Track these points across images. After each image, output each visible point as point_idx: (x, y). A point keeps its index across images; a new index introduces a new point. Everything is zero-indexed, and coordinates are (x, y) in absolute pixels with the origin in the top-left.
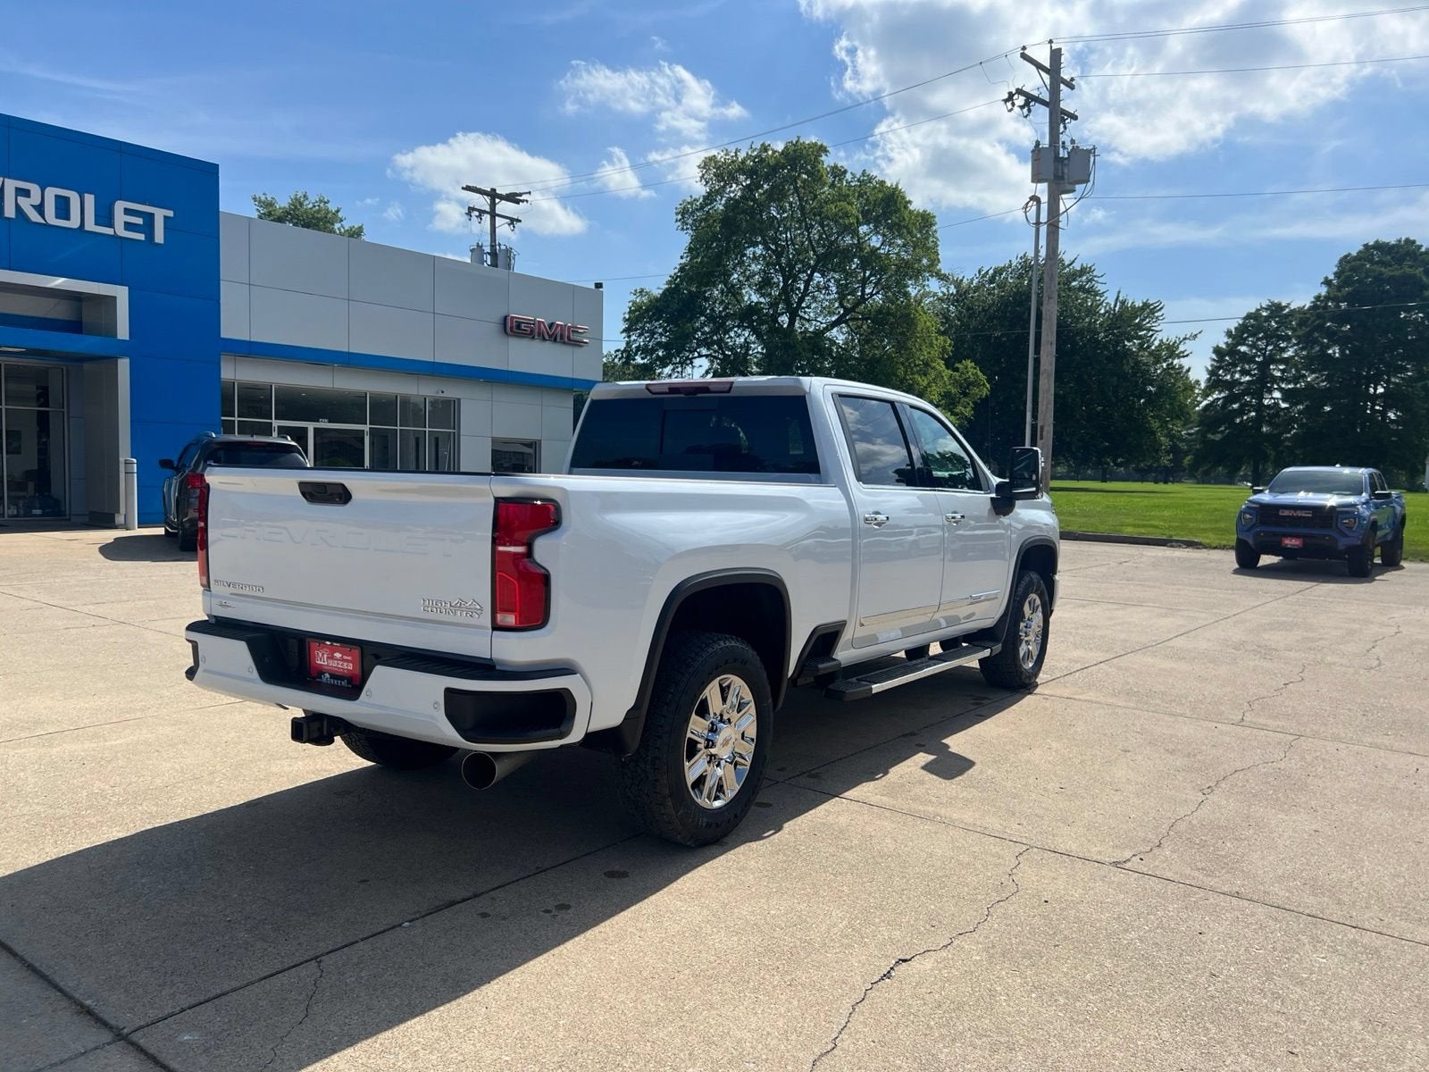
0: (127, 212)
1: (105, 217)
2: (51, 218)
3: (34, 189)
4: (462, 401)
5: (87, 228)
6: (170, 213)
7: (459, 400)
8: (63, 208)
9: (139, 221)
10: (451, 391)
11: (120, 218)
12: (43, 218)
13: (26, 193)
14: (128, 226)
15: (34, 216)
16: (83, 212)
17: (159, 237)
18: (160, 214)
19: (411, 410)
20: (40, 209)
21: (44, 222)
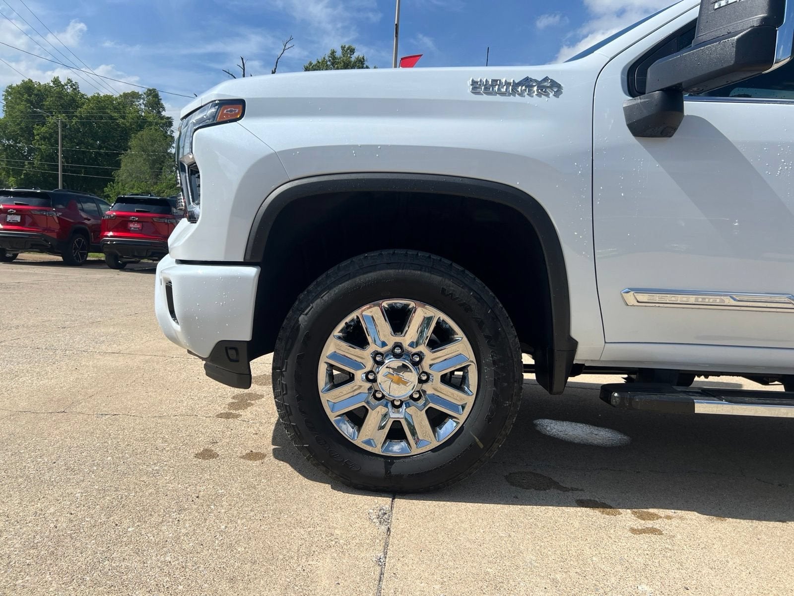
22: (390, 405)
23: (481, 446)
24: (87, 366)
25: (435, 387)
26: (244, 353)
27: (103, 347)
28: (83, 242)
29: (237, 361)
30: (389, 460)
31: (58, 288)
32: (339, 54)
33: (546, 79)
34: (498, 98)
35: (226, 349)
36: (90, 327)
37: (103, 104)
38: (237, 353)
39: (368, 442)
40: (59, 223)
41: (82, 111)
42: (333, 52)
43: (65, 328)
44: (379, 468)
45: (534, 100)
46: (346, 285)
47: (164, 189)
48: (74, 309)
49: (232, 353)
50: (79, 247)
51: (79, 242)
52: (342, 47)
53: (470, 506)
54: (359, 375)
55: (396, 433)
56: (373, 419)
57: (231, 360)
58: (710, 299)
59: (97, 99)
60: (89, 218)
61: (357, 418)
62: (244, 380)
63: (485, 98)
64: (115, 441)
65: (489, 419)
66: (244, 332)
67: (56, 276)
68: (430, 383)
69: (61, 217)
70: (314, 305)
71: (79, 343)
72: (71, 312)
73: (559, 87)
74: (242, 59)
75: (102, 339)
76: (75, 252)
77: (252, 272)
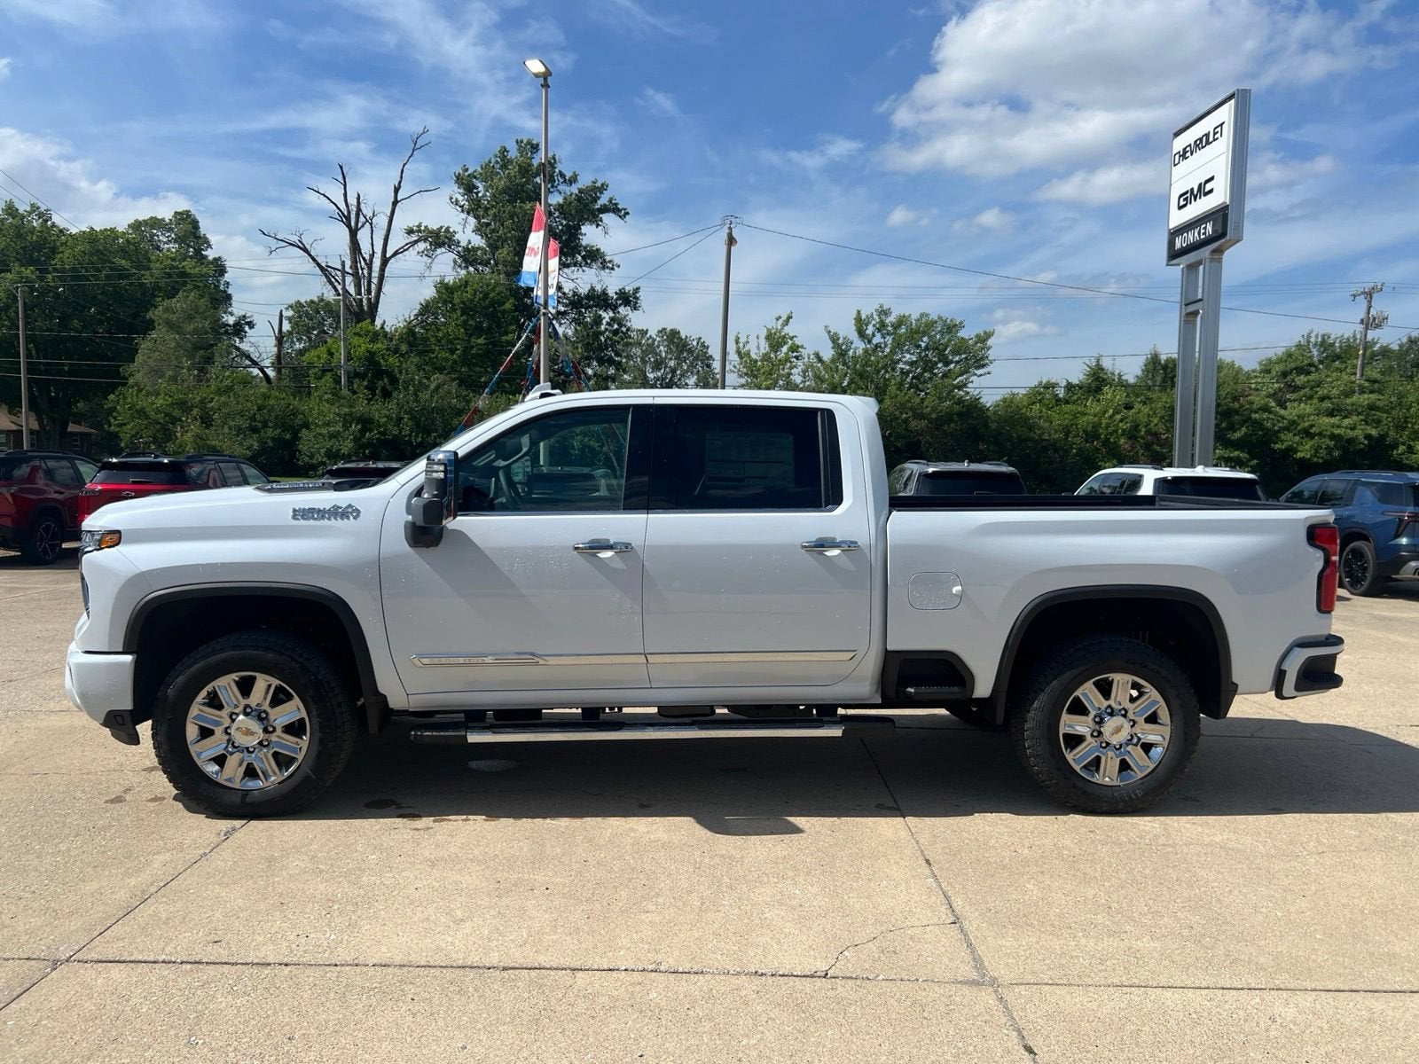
22: (245, 751)
23: (314, 777)
24: (28, 728)
25: (278, 736)
26: (128, 720)
27: (52, 705)
28: (54, 528)
29: (124, 725)
30: (247, 792)
31: (10, 614)
32: (513, 153)
33: (350, 506)
34: (312, 522)
35: (115, 716)
36: (42, 678)
37: (99, 245)
38: (124, 720)
39: (229, 780)
40: (15, 504)
41: (65, 259)
42: (504, 150)
43: (11, 681)
44: (237, 799)
45: (339, 523)
46: (201, 664)
47: (212, 396)
48: (27, 651)
49: (119, 719)
50: (47, 536)
51: (47, 530)
52: (517, 142)
53: (307, 822)
54: (219, 731)
55: (251, 772)
56: (232, 762)
57: (121, 725)
58: (474, 660)
59: (91, 237)
60: (62, 490)
61: (220, 760)
62: (134, 739)
63: (302, 522)
64: (40, 795)
65: (318, 757)
66: (126, 704)
67: (11, 590)
68: (275, 734)
69: (19, 494)
70: (178, 680)
71: (25, 699)
72: (23, 656)
73: (358, 512)
74: (341, 167)
75: (52, 694)
76: (40, 545)
77: (128, 658)
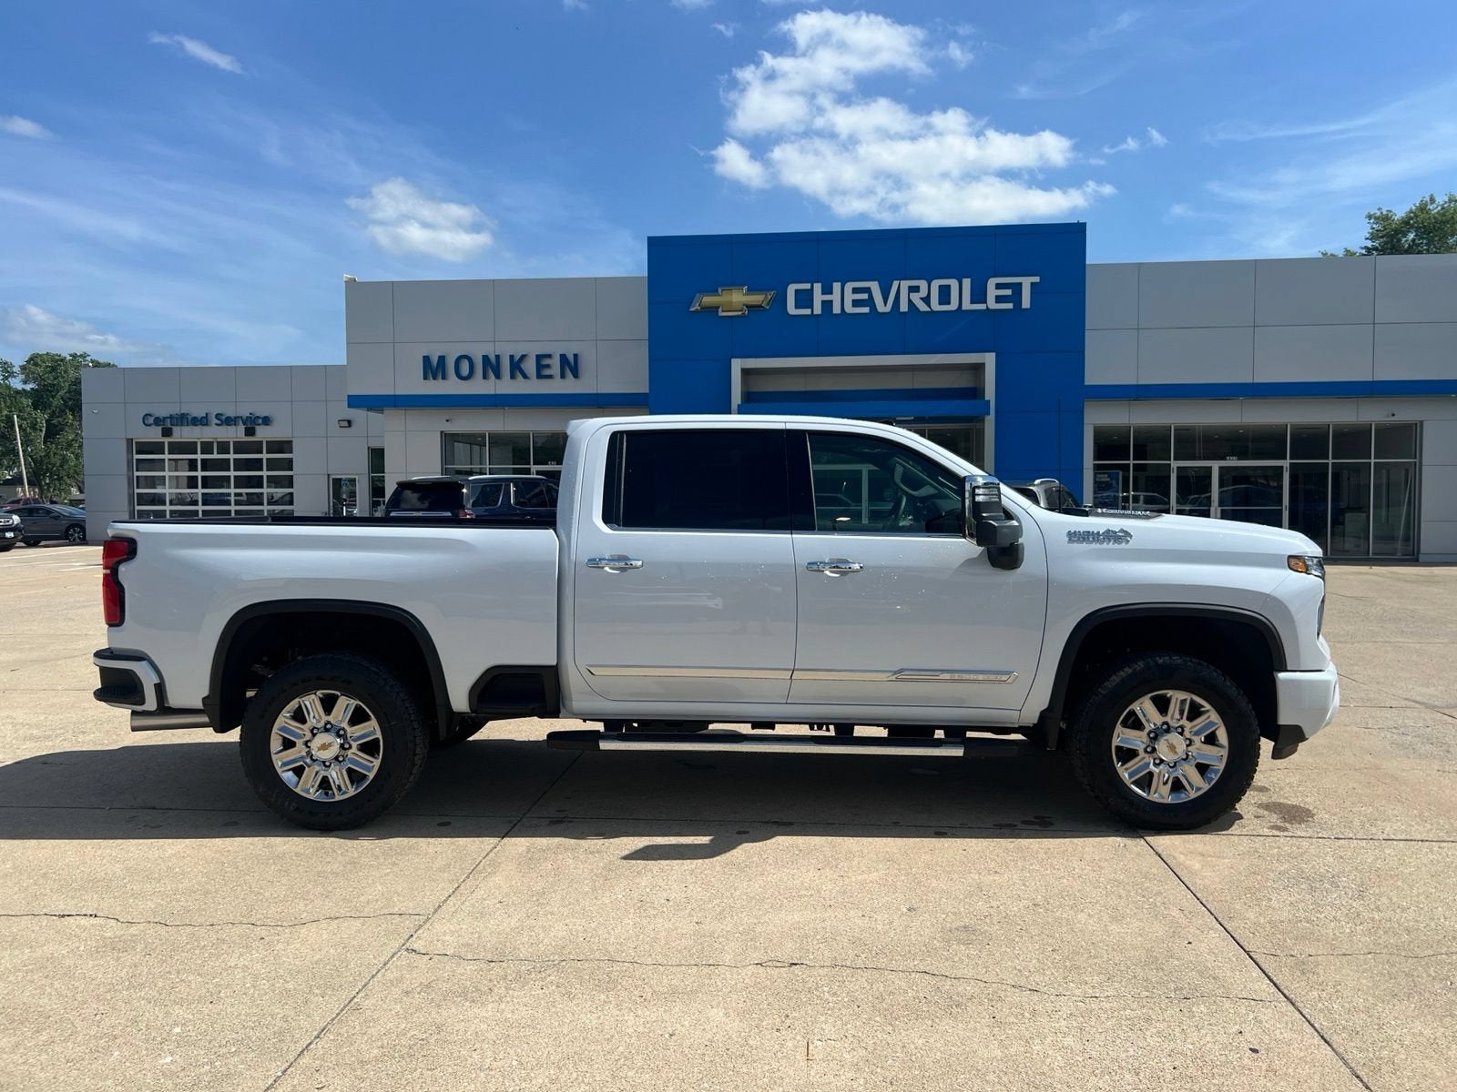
0: (999, 286)
1: (979, 295)
2: (936, 306)
3: (923, 284)
4: (1425, 423)
5: (964, 308)
6: (1036, 279)
7: (1422, 422)
8: (945, 294)
9: (1008, 292)
10: (1404, 412)
11: (992, 293)
12: (930, 307)
13: (915, 289)
14: (999, 299)
15: (923, 307)
16: (961, 295)
17: (1026, 303)
18: (1027, 282)
19: (1352, 439)
20: (927, 300)
21: (929, 309)
